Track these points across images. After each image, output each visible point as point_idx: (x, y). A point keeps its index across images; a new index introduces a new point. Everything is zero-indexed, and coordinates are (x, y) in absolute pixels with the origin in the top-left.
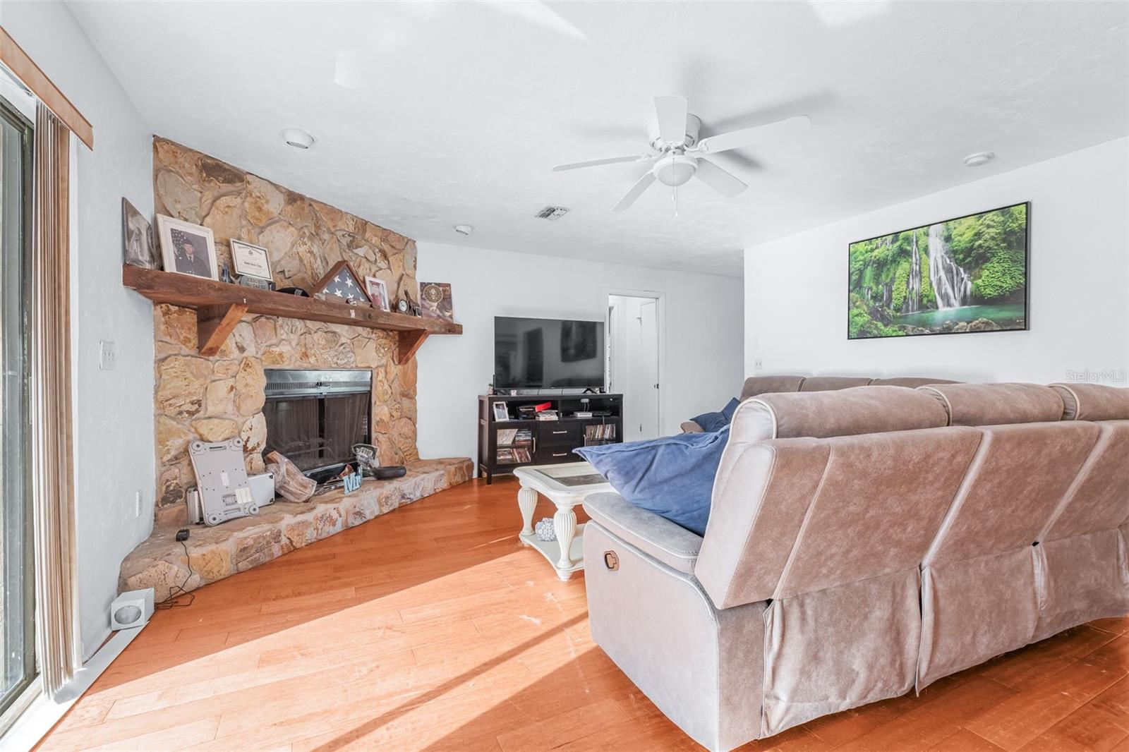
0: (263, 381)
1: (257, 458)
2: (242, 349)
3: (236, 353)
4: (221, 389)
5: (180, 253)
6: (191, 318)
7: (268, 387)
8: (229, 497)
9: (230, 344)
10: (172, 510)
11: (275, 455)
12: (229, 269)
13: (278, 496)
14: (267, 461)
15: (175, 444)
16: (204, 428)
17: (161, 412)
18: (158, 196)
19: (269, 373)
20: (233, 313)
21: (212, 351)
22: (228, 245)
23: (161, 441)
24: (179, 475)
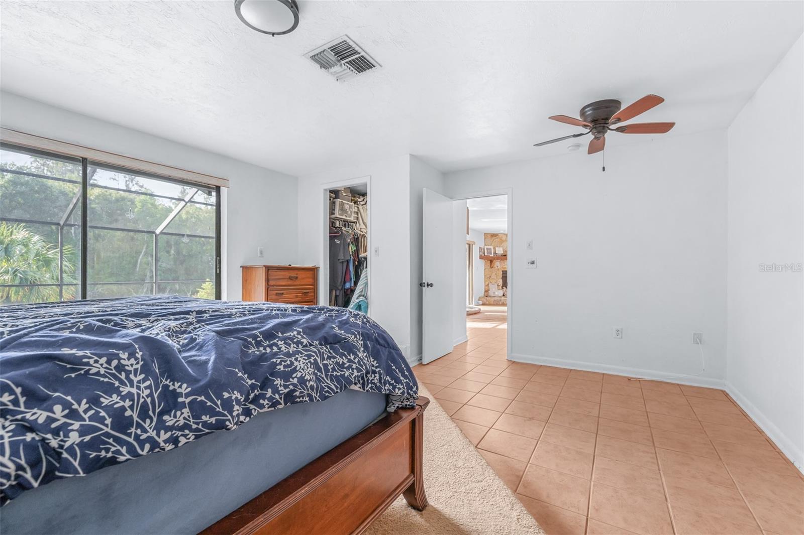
0: (502, 273)
1: (501, 288)
2: (497, 267)
3: (496, 268)
4: (494, 274)
5: (488, 251)
6: (489, 262)
7: (503, 274)
8: (494, 293)
9: (495, 266)
10: (486, 294)
11: (504, 287)
12: (495, 253)
13: (504, 295)
14: (502, 288)
15: (487, 283)
16: (491, 281)
17: (485, 277)
18: (485, 243)
19: (503, 271)
20: (494, 261)
21: (492, 267)
22: (495, 248)
23: (485, 282)
24: (487, 289)
